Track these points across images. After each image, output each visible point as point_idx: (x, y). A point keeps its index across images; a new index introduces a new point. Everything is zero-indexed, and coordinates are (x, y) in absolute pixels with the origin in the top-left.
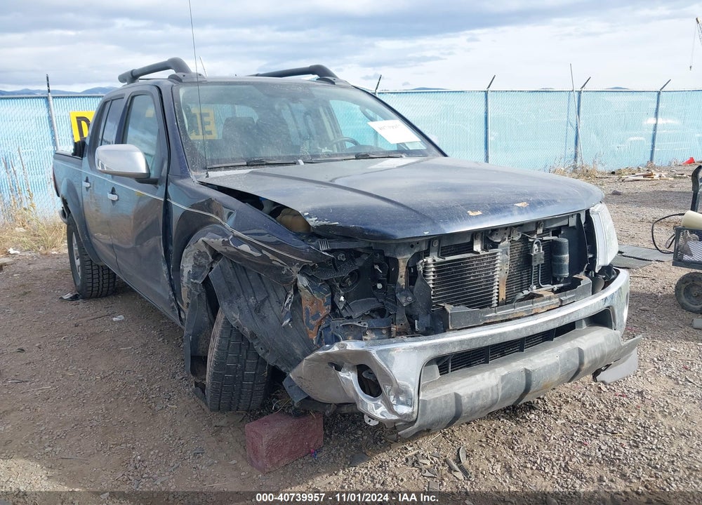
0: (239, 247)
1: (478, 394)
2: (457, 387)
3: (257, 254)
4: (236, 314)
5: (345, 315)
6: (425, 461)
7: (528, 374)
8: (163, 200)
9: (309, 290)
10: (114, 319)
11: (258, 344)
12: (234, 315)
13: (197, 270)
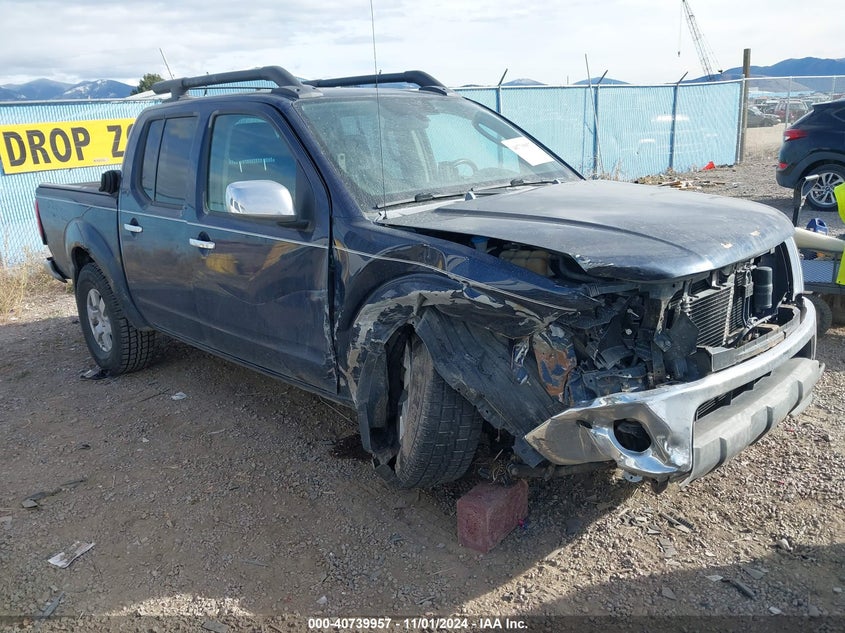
0: (475, 299)
1: (738, 436)
2: (720, 431)
3: (497, 305)
4: (458, 374)
5: (599, 366)
6: (641, 519)
7: (770, 411)
8: (327, 248)
9: (548, 342)
10: (174, 397)
11: (482, 406)
12: (455, 376)
13: (380, 328)
